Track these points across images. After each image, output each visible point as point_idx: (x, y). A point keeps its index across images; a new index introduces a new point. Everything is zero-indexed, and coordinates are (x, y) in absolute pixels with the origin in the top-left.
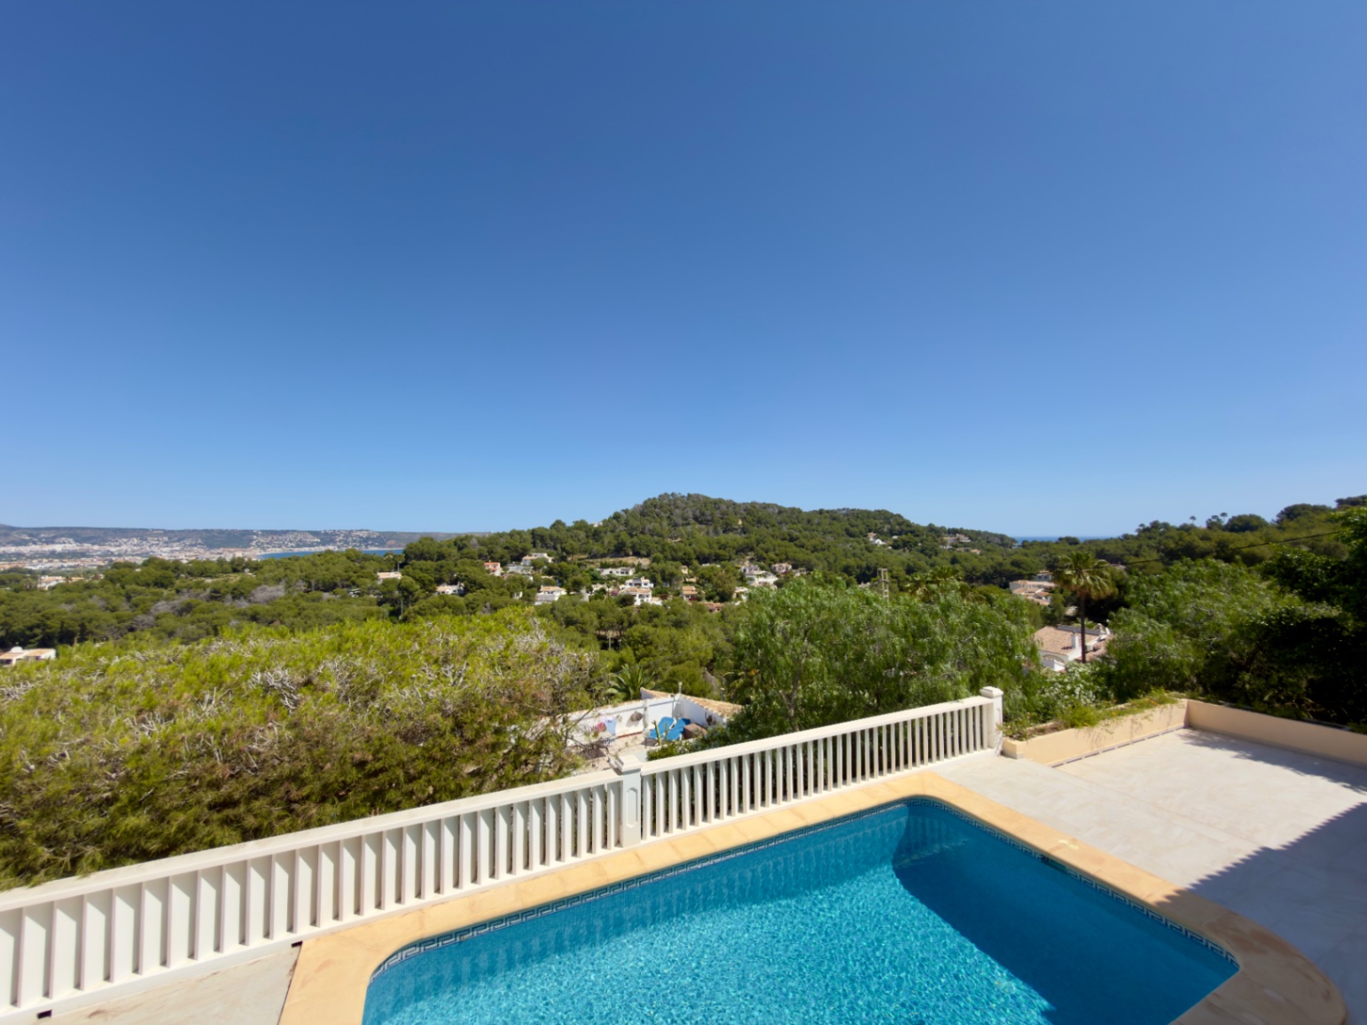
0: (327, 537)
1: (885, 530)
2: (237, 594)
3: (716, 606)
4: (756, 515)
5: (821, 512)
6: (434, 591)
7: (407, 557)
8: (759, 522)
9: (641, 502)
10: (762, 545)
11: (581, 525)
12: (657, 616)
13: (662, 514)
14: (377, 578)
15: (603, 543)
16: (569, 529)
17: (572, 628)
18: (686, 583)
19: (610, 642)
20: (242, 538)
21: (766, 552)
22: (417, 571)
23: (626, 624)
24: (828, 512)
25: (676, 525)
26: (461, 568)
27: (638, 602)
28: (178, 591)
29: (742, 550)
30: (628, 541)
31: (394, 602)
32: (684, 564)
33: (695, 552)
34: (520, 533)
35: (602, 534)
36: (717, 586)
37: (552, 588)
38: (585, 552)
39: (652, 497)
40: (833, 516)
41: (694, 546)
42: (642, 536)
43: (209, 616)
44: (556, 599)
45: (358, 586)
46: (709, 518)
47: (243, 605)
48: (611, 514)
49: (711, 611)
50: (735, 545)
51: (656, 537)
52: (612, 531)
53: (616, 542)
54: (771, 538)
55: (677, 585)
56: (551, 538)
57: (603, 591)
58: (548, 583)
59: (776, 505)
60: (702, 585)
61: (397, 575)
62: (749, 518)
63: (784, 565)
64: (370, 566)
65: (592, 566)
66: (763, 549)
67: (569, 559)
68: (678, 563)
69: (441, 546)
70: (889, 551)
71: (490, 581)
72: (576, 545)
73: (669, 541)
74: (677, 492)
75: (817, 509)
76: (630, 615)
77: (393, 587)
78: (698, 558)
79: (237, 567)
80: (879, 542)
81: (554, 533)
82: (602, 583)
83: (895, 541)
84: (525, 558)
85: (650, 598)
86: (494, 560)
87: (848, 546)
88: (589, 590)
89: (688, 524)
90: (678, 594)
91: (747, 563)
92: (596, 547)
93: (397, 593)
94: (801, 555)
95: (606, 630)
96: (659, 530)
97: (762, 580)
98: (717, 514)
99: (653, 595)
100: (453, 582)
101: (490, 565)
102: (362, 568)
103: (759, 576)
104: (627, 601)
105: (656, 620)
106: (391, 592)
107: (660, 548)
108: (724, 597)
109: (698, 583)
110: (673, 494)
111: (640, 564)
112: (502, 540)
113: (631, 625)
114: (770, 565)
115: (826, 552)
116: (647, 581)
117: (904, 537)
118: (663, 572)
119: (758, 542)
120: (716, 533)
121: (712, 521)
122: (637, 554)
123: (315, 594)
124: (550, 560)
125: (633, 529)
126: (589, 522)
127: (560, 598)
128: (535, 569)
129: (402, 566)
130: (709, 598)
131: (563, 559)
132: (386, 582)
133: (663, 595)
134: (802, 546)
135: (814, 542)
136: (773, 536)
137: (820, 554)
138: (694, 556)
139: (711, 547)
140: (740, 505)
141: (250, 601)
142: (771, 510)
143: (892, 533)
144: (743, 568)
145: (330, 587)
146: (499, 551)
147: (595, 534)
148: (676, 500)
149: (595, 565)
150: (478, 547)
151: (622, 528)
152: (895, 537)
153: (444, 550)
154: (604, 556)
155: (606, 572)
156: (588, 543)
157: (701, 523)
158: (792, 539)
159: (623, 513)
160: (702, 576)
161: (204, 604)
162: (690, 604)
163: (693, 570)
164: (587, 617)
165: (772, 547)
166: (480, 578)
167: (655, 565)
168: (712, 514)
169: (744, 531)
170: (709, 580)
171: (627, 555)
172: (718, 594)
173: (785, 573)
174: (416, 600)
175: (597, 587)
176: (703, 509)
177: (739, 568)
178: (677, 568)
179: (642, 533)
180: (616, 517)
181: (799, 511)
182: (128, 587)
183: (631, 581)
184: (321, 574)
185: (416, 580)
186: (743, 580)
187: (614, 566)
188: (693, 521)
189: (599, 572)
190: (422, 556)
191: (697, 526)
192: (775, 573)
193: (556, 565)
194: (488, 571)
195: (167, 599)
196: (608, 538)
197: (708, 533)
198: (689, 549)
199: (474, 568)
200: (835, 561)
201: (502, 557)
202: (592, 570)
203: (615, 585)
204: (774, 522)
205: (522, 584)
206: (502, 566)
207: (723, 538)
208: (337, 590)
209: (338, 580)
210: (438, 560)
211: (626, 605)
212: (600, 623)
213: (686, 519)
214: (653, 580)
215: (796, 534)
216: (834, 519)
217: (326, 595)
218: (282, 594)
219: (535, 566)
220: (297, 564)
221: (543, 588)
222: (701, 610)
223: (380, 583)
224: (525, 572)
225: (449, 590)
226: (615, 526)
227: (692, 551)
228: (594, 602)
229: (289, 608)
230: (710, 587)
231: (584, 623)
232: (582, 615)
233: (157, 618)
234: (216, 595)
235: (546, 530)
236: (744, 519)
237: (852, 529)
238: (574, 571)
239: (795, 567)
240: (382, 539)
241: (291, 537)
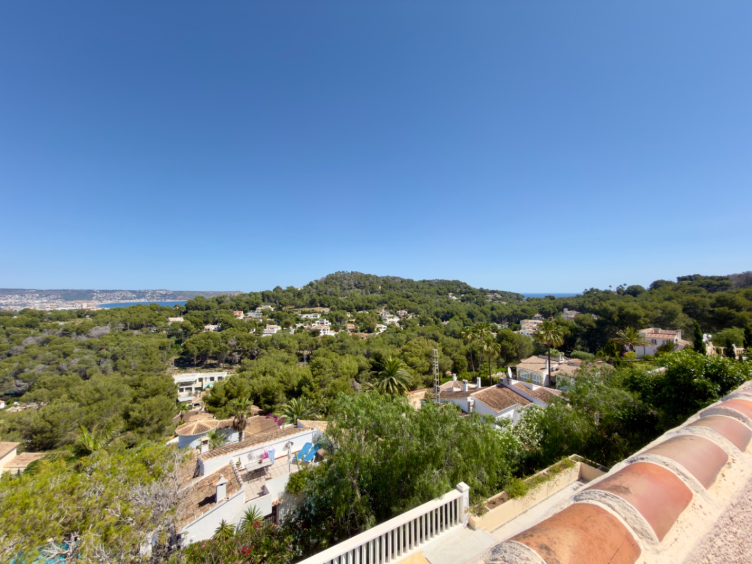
0: (140, 294)
1: (458, 291)
2: (79, 332)
3: (365, 335)
4: (389, 284)
5: (424, 281)
6: (203, 328)
7: (187, 308)
8: (390, 287)
9: (325, 276)
10: (391, 300)
11: (291, 289)
12: (332, 342)
13: (337, 283)
14: (168, 321)
15: (303, 299)
16: (284, 292)
17: (283, 350)
18: (349, 322)
19: (305, 357)
20: (87, 295)
21: (394, 304)
22: (193, 317)
23: (314, 347)
24: (427, 281)
25: (345, 289)
26: (220, 315)
27: (322, 334)
28: (41, 330)
29: (381, 303)
30: (318, 298)
31: (178, 335)
32: (348, 311)
33: (354, 304)
34: (255, 294)
35: (303, 295)
36: (366, 324)
37: (272, 326)
38: (292, 304)
39: (331, 273)
40: (430, 283)
41: (354, 301)
42: (325, 296)
43: (60, 346)
44: (275, 332)
45: (156, 326)
46: (363, 285)
47: (83, 338)
48: (308, 283)
49: (362, 338)
50: (377, 300)
51: (333, 296)
52: (309, 293)
53: (310, 299)
54: (396, 297)
55: (344, 323)
56: (273, 297)
57: (302, 327)
58: (271, 323)
59: (399, 278)
60: (358, 323)
61: (180, 319)
62: (385, 285)
63: (403, 311)
64: (165, 313)
65: (296, 313)
66: (392, 303)
67: (284, 309)
68: (345, 311)
69: (208, 302)
70: (459, 303)
71: (237, 322)
72: (288, 301)
73: (341, 299)
74: (345, 270)
75: (422, 279)
76: (317, 342)
77: (178, 326)
78: (356, 308)
79: (80, 314)
80: (454, 298)
81: (275, 294)
82: (302, 323)
83: (463, 297)
84: (258, 308)
85: (329, 331)
86: (239, 309)
87: (438, 300)
88: (295, 326)
89: (351, 289)
90: (345, 328)
91: (383, 310)
92: (299, 302)
93: (181, 330)
94: (413, 306)
95: (303, 350)
96: (335, 291)
97: (391, 320)
98: (367, 283)
99: (331, 329)
100: (215, 323)
101: (237, 313)
102: (159, 315)
103: (389, 318)
104: (315, 333)
105: (331, 345)
106: (176, 329)
107: (335, 302)
108: (370, 331)
109: (356, 322)
110: (343, 272)
111: (323, 312)
112: (244, 299)
113: (317, 347)
114: (396, 312)
115: (426, 304)
116: (328, 321)
117: (467, 295)
118: (336, 316)
119: (389, 299)
120: (367, 294)
121: (365, 287)
122: (322, 306)
123: (129, 331)
124: (272, 309)
125: (320, 291)
126: (296, 287)
127: (278, 332)
128: (263, 315)
129: (184, 313)
130: (362, 331)
131: (280, 309)
132: (174, 323)
133: (335, 328)
134: (413, 301)
135: (419, 298)
136: (397, 295)
137: (423, 305)
138: (354, 307)
139: (363, 302)
140: (380, 278)
141: (88, 336)
142: (397, 280)
143: (461, 293)
144: (381, 313)
145: (139, 327)
146: (243, 304)
147: (299, 294)
148: (344, 275)
149: (298, 313)
150: (231, 302)
151: (314, 290)
152: (463, 295)
153: (210, 304)
154: (303, 307)
155: (304, 316)
156: (294, 300)
157: (358, 288)
158: (408, 297)
159: (315, 282)
160: (358, 319)
161: (58, 339)
162: (351, 334)
163: (354, 315)
164: (291, 344)
165: (396, 302)
166: (231, 321)
167: (332, 312)
168: (364, 283)
169: (382, 292)
170: (362, 320)
171: (317, 306)
172: (367, 328)
173: (404, 316)
174: (192, 334)
175: (299, 325)
176: (360, 280)
177: (378, 313)
178: (344, 314)
179: (325, 293)
180: (311, 284)
181: (412, 281)
182: (8, 328)
183: (318, 321)
184: (135, 319)
185: (192, 322)
186: (380, 320)
187: (309, 313)
188: (354, 287)
189: (301, 316)
190: (196, 308)
191: (356, 290)
192: (398, 315)
193: (276, 312)
194: (236, 316)
195: (34, 335)
196: (306, 297)
197: (362, 293)
198: (351, 303)
199: (228, 315)
200: (430, 309)
201: (244, 308)
202: (296, 315)
203: (310, 324)
204: (398, 287)
205: (255, 324)
206: (244, 313)
207: (370, 296)
208: (144, 329)
209: (144, 322)
210: (206, 309)
211: (315, 336)
212: (300, 347)
213: (350, 286)
214: (331, 321)
215: (410, 294)
216: (431, 285)
217: (136, 332)
218: (108, 331)
219: (264, 313)
220: (118, 312)
221: (268, 326)
222: (356, 338)
223: (169, 324)
224: (258, 317)
225: (212, 327)
226: (310, 290)
227: (353, 304)
228: (297, 334)
229: (112, 341)
230: (362, 324)
231: (290, 347)
232: (289, 342)
233: (26, 348)
234: (66, 333)
235: (270, 292)
236: (382, 286)
237: (440, 291)
238: (286, 316)
239: (409, 312)
240: (174, 295)
241: (118, 294)
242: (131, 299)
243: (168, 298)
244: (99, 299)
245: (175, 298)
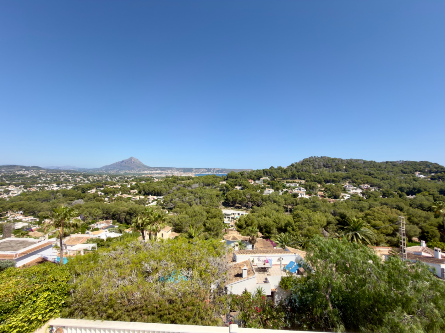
0: (209, 170)
1: (426, 170)
2: (189, 186)
3: (332, 200)
4: (351, 164)
5: (387, 162)
6: (234, 188)
7: (227, 177)
8: (354, 167)
9: (302, 160)
10: (354, 177)
11: (280, 168)
12: (307, 202)
13: (310, 164)
14: (219, 183)
15: (287, 174)
16: (276, 169)
17: (275, 204)
18: (319, 190)
19: (289, 210)
20: (190, 170)
21: (357, 179)
22: (230, 182)
23: (295, 204)
24: (391, 162)
25: (316, 168)
26: (242, 181)
27: (300, 196)
28: (177, 184)
29: (345, 179)
30: (297, 174)
31: (224, 190)
32: (318, 183)
33: (323, 179)
34: (259, 171)
35: (287, 171)
36: (333, 192)
37: (269, 189)
38: (281, 177)
39: (306, 158)
40: (394, 164)
41: (323, 176)
42: (302, 172)
43: (183, 191)
44: (271, 193)
45: (215, 185)
46: (330, 165)
47: (190, 189)
48: (291, 164)
49: (330, 202)
50: (342, 176)
51: (307, 173)
52: (291, 170)
53: (292, 174)
54: (359, 174)
55: (315, 191)
56: (269, 172)
57: (287, 191)
58: (268, 187)
59: (362, 160)
60: (326, 191)
61: (224, 183)
62: (349, 166)
63: (366, 185)
64: (218, 179)
65: (283, 182)
66: (355, 178)
67: (275, 179)
68: (316, 183)
69: (236, 174)
70: (428, 181)
71: (250, 186)
72: (278, 175)
73: (313, 174)
74: (316, 156)
75: (385, 161)
76: (296, 201)
77: (223, 186)
78: (325, 181)
79: (189, 178)
80: (422, 176)
81: (271, 171)
82: (287, 189)
83: (433, 176)
84: (261, 179)
85: (305, 195)
86: (251, 179)
87: (402, 178)
88: (282, 190)
89: (321, 168)
90: (316, 194)
91: (347, 184)
92: (285, 176)
93: (225, 188)
94: (375, 181)
95: (287, 205)
96: (309, 170)
97: (354, 191)
98: (334, 164)
99: (306, 194)
100: (240, 186)
101: (250, 181)
102: (216, 180)
103: (353, 189)
104: (295, 195)
105: (306, 204)
106: (223, 188)
107: (309, 177)
108: (336, 197)
109: (324, 190)
110: (315, 157)
111: (301, 183)
112: (254, 173)
113: (297, 204)
114: (358, 185)
115: (389, 180)
116: (304, 189)
117: (439, 174)
118: (310, 186)
119: (353, 176)
120: (333, 171)
121: (331, 167)
122: (300, 179)
123: (205, 187)
124: (269, 179)
125: (298, 169)
126: (283, 167)
127: (272, 193)
128: (264, 182)
129: (226, 180)
130: (329, 197)
131: (273, 179)
132: (222, 185)
133: (310, 194)
134: (376, 178)
135: (382, 176)
136: (360, 173)
137: (386, 181)
138: (323, 180)
139: (330, 177)
140: (344, 160)
141: (191, 188)
142: (360, 162)
143: (430, 172)
144: (345, 185)
145: (208, 185)
146: (253, 176)
147: (285, 171)
148: (316, 159)
149: (284, 182)
150: (247, 175)
151: (294, 169)
152: (433, 174)
153: (237, 175)
154: (287, 179)
155: (288, 185)
156: (282, 174)
157: (326, 167)
158: (370, 174)
159: (295, 164)
160: (326, 188)
161: (182, 188)
162: (320, 198)
163: (323, 186)
164: (280, 201)
165: (359, 178)
166: (247, 185)
167: (307, 183)
168: (331, 164)
169: (346, 171)
170: (329, 190)
171: (296, 179)
172: (333, 196)
173: (366, 189)
174: (229, 190)
175: (285, 190)
176: (328, 162)
177: (343, 186)
178: (316, 184)
179: (302, 171)
180: (292, 165)
181: (375, 162)
182: (169, 183)
183: (297, 188)
184: (207, 181)
185: (229, 184)
186: (345, 191)
187: (291, 183)
188: (323, 167)
189: (286, 185)
190: (231, 177)
191: (325, 168)
192: (360, 188)
193: (271, 181)
194: (250, 183)
195: (175, 186)
196: (289, 173)
197: (329, 171)
198: (321, 177)
199: (246, 182)
200: (394, 185)
201: (254, 178)
202: (283, 184)
203: (291, 190)
204: (361, 167)
205: (260, 187)
206: (254, 181)
207: (336, 173)
208: (210, 186)
209: (210, 183)
210: (236, 178)
211: (295, 197)
212: (285, 203)
213: (320, 166)
214: (306, 188)
215: (372, 172)
216: (394, 165)
217: (207, 187)
218: (198, 186)
219: (264, 181)
220: (201, 178)
221: (266, 189)
222: (325, 202)
223: (220, 185)
224: (261, 183)
225: (238, 188)
226: (292, 168)
227: (322, 179)
228: (284, 195)
229: (199, 191)
230: (330, 192)
231: (279, 203)
232: (279, 199)
233: (173, 191)
234: (184, 186)
235: (268, 170)
236: (346, 166)
237: (405, 170)
238: (277, 184)
239: (371, 186)
240: (222, 170)
241: (201, 170)
242: (205, 172)
243: (220, 172)
244: (195, 172)
245: (222, 172)
